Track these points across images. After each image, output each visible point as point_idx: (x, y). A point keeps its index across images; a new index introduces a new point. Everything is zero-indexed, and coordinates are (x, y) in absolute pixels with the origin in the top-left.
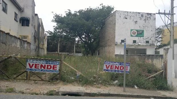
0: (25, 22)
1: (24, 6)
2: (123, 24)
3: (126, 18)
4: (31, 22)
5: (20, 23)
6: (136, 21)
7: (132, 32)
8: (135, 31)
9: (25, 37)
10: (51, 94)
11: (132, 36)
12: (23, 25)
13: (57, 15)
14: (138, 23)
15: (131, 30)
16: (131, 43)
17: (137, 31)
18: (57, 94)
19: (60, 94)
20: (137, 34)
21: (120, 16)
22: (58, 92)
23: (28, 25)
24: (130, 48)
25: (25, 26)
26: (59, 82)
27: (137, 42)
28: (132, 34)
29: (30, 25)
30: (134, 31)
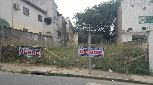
0: (48, 21)
1: (47, 9)
2: (130, 12)
3: (133, 6)
4: (53, 21)
5: (45, 22)
6: (145, 8)
7: (140, 19)
8: (144, 18)
9: (50, 33)
10: (23, 72)
11: (140, 23)
12: (47, 24)
13: (77, 13)
14: (147, 9)
15: (140, 17)
16: (140, 30)
17: (146, 17)
18: (28, 73)
19: (30, 73)
20: (147, 20)
21: (126, 5)
22: (28, 71)
23: (50, 24)
24: (137, 35)
25: (48, 24)
26: (41, 65)
27: (146, 28)
28: (140, 21)
29: (52, 23)
30: (142, 17)
